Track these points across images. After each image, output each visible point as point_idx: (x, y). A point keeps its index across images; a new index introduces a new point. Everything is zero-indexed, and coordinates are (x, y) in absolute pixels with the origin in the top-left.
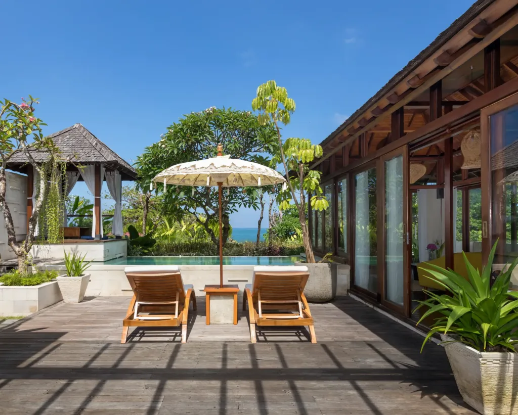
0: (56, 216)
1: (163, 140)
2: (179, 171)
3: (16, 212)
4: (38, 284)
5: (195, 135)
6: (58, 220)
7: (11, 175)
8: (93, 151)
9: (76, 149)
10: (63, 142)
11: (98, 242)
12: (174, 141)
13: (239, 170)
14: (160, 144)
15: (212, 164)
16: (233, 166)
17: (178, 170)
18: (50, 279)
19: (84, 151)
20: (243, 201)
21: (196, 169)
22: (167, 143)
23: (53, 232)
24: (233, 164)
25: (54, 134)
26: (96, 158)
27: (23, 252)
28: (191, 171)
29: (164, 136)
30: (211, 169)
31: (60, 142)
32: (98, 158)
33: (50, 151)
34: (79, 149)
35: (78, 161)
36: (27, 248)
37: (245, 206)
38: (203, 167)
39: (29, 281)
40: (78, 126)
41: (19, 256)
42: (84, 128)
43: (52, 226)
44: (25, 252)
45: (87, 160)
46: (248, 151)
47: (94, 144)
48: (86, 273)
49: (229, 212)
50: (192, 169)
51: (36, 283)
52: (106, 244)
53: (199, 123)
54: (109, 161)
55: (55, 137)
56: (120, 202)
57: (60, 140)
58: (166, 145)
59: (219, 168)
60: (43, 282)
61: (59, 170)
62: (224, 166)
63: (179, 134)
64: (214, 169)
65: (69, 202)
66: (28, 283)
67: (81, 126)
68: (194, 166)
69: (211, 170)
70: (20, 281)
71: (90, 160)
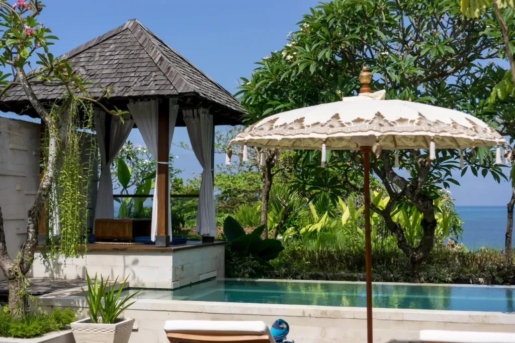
0: (73, 206)
1: (290, 45)
2: (271, 132)
3: (19, 191)
4: (37, 335)
5: (352, 32)
6: (77, 213)
7: (12, 123)
8: (154, 74)
9: (124, 71)
10: (102, 58)
11: (162, 251)
12: (310, 46)
13: (390, 128)
14: (284, 54)
15: (336, 116)
16: (376, 121)
17: (271, 129)
18: (61, 325)
19: (137, 74)
20: (470, 163)
21: (303, 127)
22: (296, 51)
23: (68, 236)
24: (379, 115)
25: (88, 43)
26: (157, 87)
27: (16, 273)
28: (292, 132)
29: (295, 35)
30: (331, 126)
31: (97, 59)
32: (163, 87)
33: (67, 84)
34: (130, 70)
35: (126, 95)
36: (25, 265)
37: (475, 173)
38: (318, 123)
39: (22, 328)
40: (131, 24)
41: (10, 279)
42: (142, 28)
43: (67, 226)
44: (20, 274)
45: (141, 93)
46: (473, 58)
47: (157, 60)
48: (127, 316)
49: (441, 185)
50: (296, 127)
51: (33, 333)
52: (178, 254)
53: (359, 8)
54: (181, 94)
55: (90, 48)
56: (210, 170)
57: (98, 54)
58: (294, 56)
59: (349, 123)
60: (48, 331)
61: (81, 119)
62: (359, 120)
63: (318, 33)
64: (337, 128)
65: (133, 160)
66: (19, 333)
67: (138, 24)
68: (301, 120)
69: (331, 130)
70: (8, 328)
71: (146, 93)
